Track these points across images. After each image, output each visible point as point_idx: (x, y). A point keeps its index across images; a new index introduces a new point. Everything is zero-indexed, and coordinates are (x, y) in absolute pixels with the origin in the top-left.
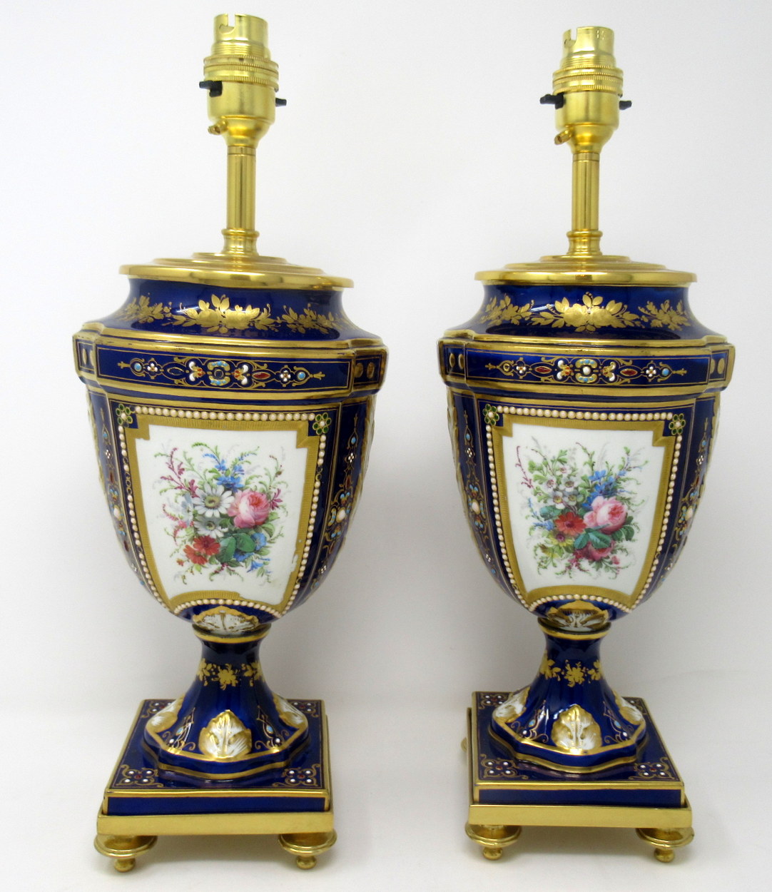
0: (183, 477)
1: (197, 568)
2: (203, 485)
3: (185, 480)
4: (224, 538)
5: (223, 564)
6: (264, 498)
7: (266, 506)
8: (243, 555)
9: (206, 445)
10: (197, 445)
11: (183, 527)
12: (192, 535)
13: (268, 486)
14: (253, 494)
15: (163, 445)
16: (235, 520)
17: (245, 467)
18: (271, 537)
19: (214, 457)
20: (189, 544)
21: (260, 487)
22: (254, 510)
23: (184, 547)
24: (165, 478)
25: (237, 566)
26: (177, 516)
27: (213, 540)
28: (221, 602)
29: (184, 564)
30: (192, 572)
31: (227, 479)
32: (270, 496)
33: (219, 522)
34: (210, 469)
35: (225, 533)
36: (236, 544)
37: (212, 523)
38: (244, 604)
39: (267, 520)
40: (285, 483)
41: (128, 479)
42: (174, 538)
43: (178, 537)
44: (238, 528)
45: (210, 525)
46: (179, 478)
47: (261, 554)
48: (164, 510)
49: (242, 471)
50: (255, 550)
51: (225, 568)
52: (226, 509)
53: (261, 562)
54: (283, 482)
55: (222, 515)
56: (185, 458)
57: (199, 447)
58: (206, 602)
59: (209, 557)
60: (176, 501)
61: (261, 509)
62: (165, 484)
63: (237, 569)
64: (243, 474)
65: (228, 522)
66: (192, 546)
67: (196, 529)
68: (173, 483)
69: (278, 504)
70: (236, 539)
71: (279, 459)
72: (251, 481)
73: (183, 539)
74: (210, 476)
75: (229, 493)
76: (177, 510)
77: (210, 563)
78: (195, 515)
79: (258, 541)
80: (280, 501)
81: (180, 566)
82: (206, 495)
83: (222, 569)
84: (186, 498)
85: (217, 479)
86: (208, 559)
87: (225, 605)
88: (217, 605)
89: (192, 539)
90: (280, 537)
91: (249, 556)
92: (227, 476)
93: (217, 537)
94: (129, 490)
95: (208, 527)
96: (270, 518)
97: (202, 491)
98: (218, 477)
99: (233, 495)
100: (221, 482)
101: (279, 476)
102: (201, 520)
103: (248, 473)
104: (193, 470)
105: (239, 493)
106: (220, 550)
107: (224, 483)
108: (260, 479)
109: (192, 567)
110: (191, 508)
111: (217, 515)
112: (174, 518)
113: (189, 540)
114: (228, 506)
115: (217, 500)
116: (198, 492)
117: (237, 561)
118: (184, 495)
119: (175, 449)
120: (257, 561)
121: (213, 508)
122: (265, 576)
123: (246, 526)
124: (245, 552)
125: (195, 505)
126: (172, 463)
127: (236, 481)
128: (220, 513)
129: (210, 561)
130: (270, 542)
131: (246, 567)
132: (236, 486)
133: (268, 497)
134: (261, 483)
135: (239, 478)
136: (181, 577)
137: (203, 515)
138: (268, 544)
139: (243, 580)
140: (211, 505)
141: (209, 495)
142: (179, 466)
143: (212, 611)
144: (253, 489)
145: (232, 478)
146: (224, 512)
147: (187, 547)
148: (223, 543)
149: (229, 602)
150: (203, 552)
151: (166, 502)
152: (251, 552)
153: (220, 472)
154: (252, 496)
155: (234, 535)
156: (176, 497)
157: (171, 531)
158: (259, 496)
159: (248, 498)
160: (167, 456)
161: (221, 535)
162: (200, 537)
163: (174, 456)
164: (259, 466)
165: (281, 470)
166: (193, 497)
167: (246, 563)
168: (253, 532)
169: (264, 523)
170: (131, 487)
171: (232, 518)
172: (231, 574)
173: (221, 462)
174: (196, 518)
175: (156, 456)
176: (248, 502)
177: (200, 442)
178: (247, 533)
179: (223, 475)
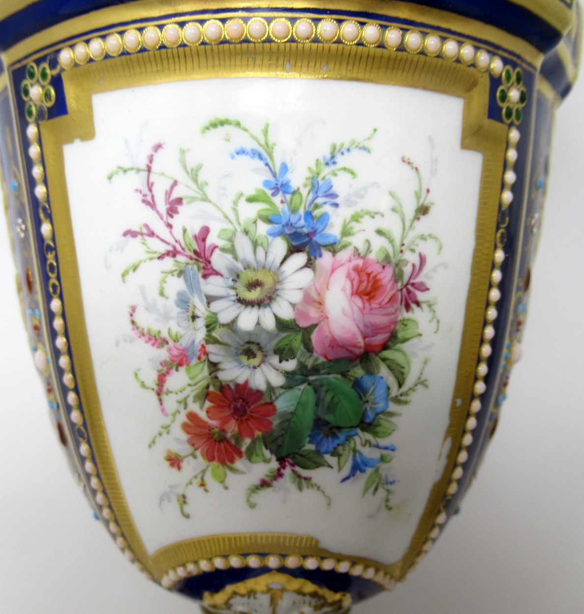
0: (177, 221)
1: (214, 475)
2: (231, 240)
3: (185, 231)
4: (287, 387)
5: (281, 460)
6: (386, 276)
7: (392, 299)
8: (334, 436)
9: (238, 124)
10: (214, 125)
11: (180, 364)
12: (204, 383)
13: (397, 243)
14: (360, 262)
15: (126, 142)
16: (314, 336)
17: (341, 185)
18: (400, 385)
19: (260, 157)
20: (194, 407)
21: (379, 243)
22: (362, 310)
23: (182, 418)
24: (134, 234)
25: (318, 465)
26: (165, 334)
27: (259, 393)
28: (273, 562)
29: (184, 465)
30: (202, 485)
31: (294, 219)
32: (401, 271)
33: (273, 344)
34: (250, 192)
35: (288, 375)
36: (317, 405)
37: (254, 348)
38: (327, 565)
39: (392, 339)
40: (436, 238)
41: (50, 257)
42: (159, 394)
43: (169, 392)
44: (322, 360)
45: (250, 354)
46: (170, 226)
47: (376, 434)
48: (133, 322)
49: (334, 196)
50: (362, 422)
51: (287, 471)
52: (293, 305)
53: (375, 454)
54: (430, 236)
55: (282, 325)
56: (185, 167)
57: (221, 130)
58: (235, 562)
59: (247, 441)
60: (162, 294)
61: (381, 307)
62: (136, 249)
63: (317, 475)
64: (336, 205)
65: (297, 342)
66: (203, 415)
67: (214, 367)
68: (154, 243)
69: (421, 296)
70: (316, 390)
71: (425, 171)
72: (356, 226)
73: (181, 397)
74: (249, 211)
75: (300, 259)
76: (166, 317)
77: (250, 459)
78: (210, 326)
79: (369, 396)
80: (423, 288)
81: (174, 470)
82: (240, 266)
83: (279, 475)
84: (186, 281)
85: (269, 221)
86: (244, 449)
87: (283, 570)
88: (265, 570)
89: (206, 395)
90: (420, 388)
91: (348, 438)
92: (294, 211)
93: (269, 384)
94: (54, 286)
95: (244, 359)
96: (400, 335)
97: (229, 256)
98: (270, 214)
99: (309, 264)
100: (277, 227)
101: (423, 219)
102: (226, 339)
103: (350, 203)
104: (205, 199)
105: (326, 260)
106: (276, 422)
107: (287, 231)
108: (378, 223)
109: (204, 472)
110: (201, 309)
111: (269, 323)
112: (157, 341)
113: (197, 398)
114: (297, 297)
115: (268, 281)
116: (219, 261)
117: (318, 452)
118: (181, 273)
119: (158, 147)
120: (368, 453)
121: (259, 304)
122: (381, 493)
123: (342, 354)
124: (339, 428)
125: (210, 299)
126: (150, 186)
127: (319, 227)
128: (276, 317)
129: (250, 454)
130: (397, 401)
131: (340, 469)
132: (317, 239)
133: (397, 276)
134: (380, 232)
135: (324, 217)
136: (174, 499)
137: (231, 326)
138: (393, 407)
139: (329, 504)
140: (254, 295)
141: (247, 267)
142: (169, 193)
143: (251, 583)
144: (362, 249)
145: (309, 215)
146: (287, 314)
147: (192, 416)
148: (284, 404)
149: (292, 562)
150: (232, 428)
151: (137, 300)
152: (352, 427)
153: (277, 200)
154: (357, 270)
155: (311, 378)
156: (164, 281)
157: (151, 378)
158: (375, 269)
159: (348, 276)
160: (138, 170)
161: (278, 380)
162: (223, 388)
163: (155, 167)
164: (376, 184)
165: (426, 203)
166: (205, 276)
167: (339, 456)
168: (358, 372)
169: (385, 347)
170: (58, 278)
171: (309, 330)
172: (300, 488)
173: (277, 169)
174: (215, 334)
175: (110, 178)
176: (348, 285)
177: (223, 117)
178: (344, 375)
179: (282, 208)
